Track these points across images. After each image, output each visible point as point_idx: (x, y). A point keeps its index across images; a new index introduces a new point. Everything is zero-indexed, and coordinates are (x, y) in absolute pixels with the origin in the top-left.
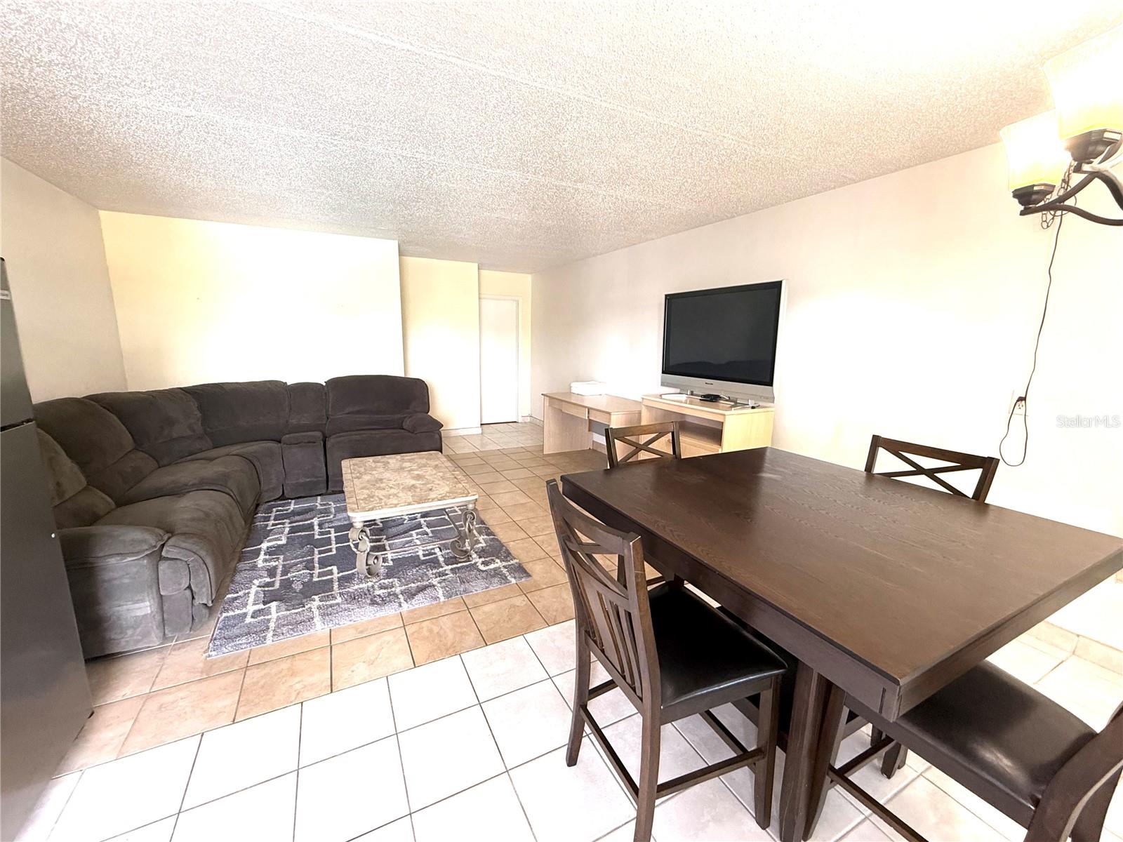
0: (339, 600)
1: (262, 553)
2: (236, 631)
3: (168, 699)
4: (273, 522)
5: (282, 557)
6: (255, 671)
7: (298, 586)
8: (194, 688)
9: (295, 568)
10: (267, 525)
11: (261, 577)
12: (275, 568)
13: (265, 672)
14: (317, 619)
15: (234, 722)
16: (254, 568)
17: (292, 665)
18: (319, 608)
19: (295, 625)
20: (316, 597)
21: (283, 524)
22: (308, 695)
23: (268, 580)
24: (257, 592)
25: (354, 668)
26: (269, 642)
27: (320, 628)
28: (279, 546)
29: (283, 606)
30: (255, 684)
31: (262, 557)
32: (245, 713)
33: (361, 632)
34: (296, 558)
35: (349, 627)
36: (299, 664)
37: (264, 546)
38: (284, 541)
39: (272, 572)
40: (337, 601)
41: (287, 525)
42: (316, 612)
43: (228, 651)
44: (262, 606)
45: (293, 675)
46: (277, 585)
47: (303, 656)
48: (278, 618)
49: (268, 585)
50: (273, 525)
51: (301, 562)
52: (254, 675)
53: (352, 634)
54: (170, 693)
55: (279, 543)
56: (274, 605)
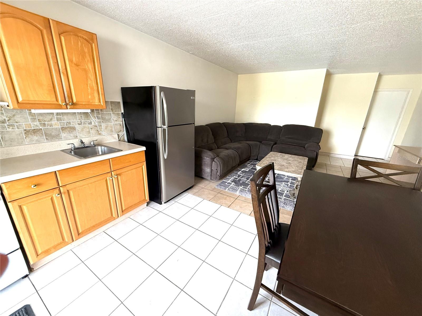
0: (247, 190)
1: (241, 171)
2: (223, 185)
3: (205, 190)
4: (249, 165)
5: (244, 174)
6: (220, 194)
7: (241, 182)
8: (209, 191)
9: (244, 177)
10: (247, 165)
11: (236, 176)
12: (241, 175)
13: (221, 195)
14: (238, 191)
15: (209, 201)
16: (237, 174)
17: (226, 197)
18: (241, 189)
19: (233, 189)
20: (242, 186)
21: (251, 166)
22: (224, 205)
23: (237, 177)
24: (233, 179)
25: (237, 206)
26: (226, 190)
27: (238, 193)
28: (246, 171)
29: (235, 184)
30: (218, 196)
31: (240, 172)
32: (212, 200)
33: (245, 200)
34: (247, 175)
35: (244, 197)
36: (228, 198)
37: (243, 170)
38: (247, 170)
39: (239, 176)
40: (246, 190)
41: (252, 167)
42: (240, 189)
43: (219, 188)
44: (231, 182)
45: (225, 199)
46: (238, 179)
47: (230, 197)
48: (232, 186)
49: (236, 179)
50: (249, 166)
51: (247, 177)
52: (219, 195)
53: (243, 199)
54: (206, 189)
55: (246, 170)
56: (233, 183)
